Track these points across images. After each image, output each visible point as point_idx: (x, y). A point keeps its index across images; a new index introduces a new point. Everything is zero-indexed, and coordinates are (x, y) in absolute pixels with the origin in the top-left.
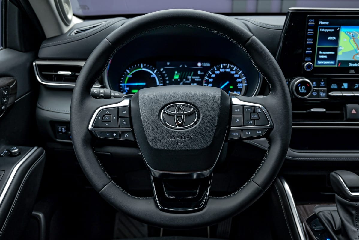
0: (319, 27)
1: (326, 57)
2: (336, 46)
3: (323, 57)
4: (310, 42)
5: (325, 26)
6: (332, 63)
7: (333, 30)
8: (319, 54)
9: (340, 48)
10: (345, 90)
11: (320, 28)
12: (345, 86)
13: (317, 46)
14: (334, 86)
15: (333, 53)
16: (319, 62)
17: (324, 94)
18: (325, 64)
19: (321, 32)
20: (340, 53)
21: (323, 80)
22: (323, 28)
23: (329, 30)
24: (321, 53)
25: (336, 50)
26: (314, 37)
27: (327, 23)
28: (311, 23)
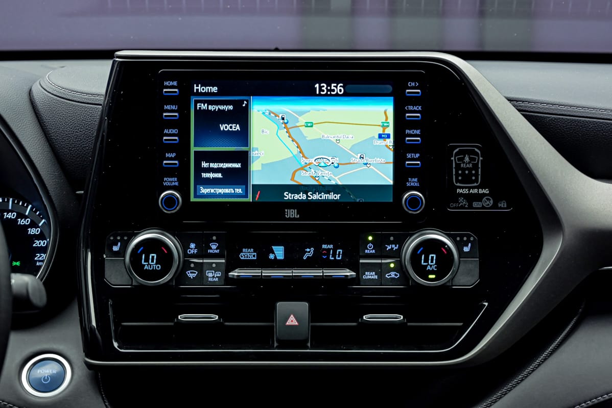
0: (193, 99)
1: (219, 175)
2: (244, 149)
3: (211, 175)
4: (170, 136)
5: (209, 99)
6: (239, 191)
7: (231, 107)
8: (199, 170)
9: (253, 154)
10: (276, 264)
11: (196, 102)
12: (279, 252)
13: (193, 149)
14: (248, 254)
15: (238, 165)
16: (204, 191)
17: (219, 274)
18: (220, 195)
19: (198, 112)
20: (255, 166)
21: (214, 238)
22: (204, 102)
23: (222, 107)
24: (205, 165)
25: (244, 158)
26: (182, 125)
27: (215, 89)
28: (171, 88)
